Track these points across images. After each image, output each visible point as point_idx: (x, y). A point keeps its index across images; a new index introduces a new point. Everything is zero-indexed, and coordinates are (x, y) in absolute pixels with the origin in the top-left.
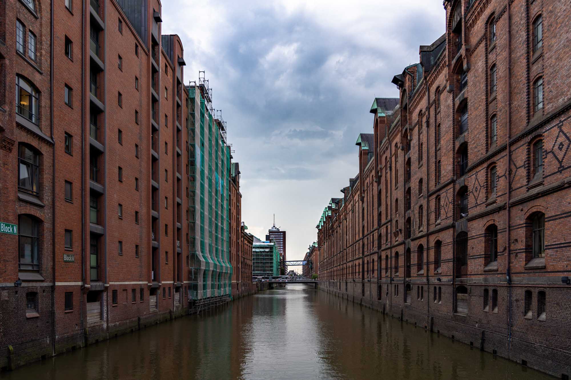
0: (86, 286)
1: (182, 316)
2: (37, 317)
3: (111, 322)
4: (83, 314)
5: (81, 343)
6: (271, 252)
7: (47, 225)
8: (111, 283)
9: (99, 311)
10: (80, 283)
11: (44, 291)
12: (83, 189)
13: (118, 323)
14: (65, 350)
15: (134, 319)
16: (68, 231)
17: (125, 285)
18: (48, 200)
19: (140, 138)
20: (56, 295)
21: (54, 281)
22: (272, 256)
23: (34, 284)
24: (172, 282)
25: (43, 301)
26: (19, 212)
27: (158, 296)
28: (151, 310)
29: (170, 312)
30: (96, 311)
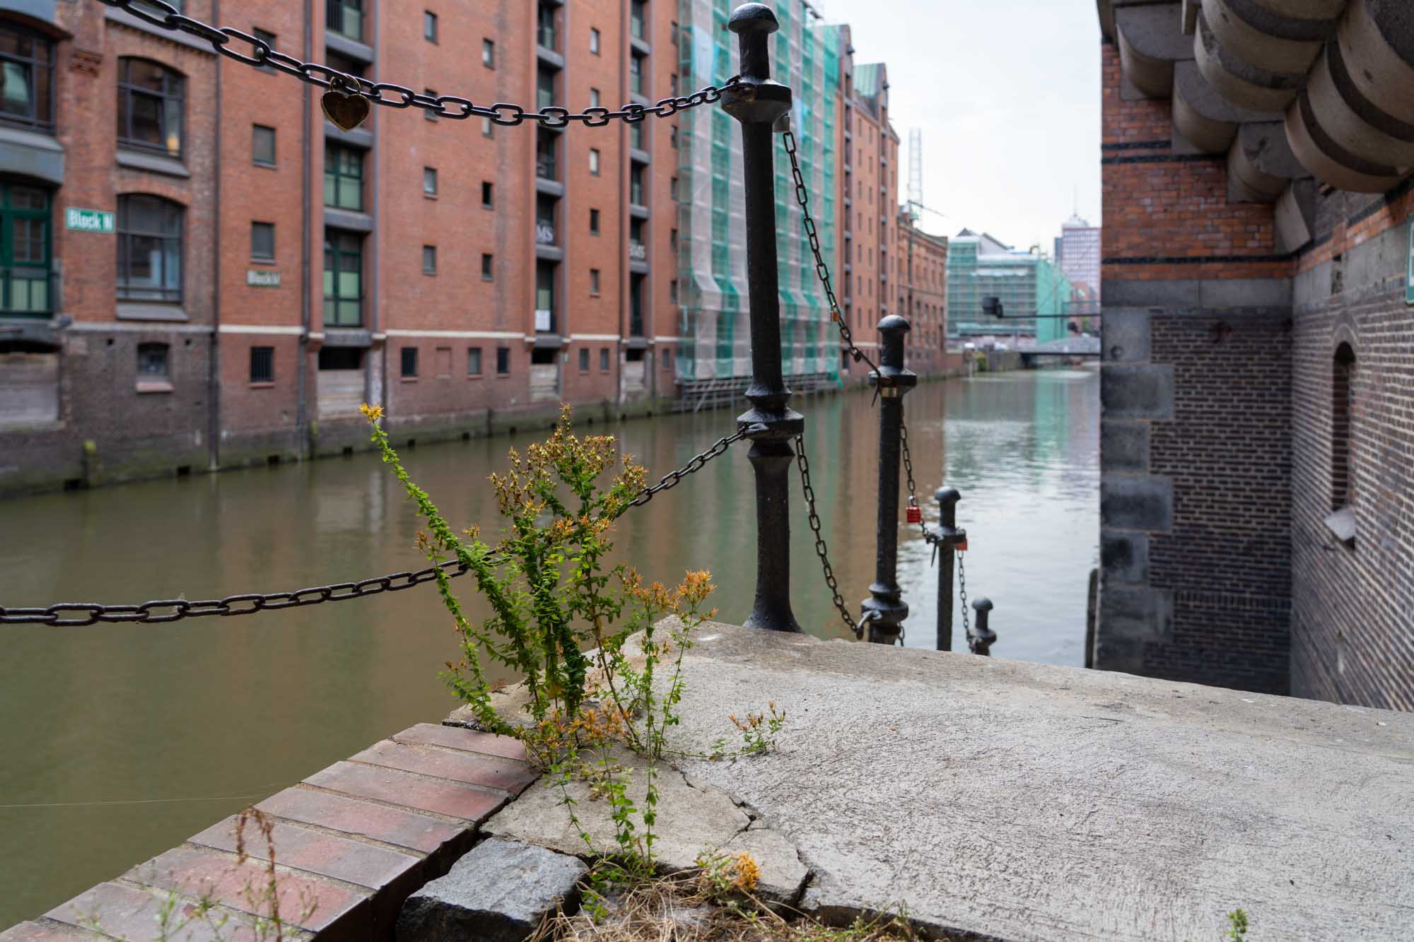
0: (313, 335)
1: (649, 415)
2: (166, 393)
3: (397, 413)
4: (308, 394)
5: (298, 450)
6: (1032, 276)
7: (198, 215)
8: (391, 332)
9: (361, 388)
10: (297, 330)
11: (188, 342)
12: (307, 139)
13: (417, 418)
14: (246, 461)
15: (473, 413)
16: (262, 227)
17: (446, 339)
18: (202, 165)
19: (502, 26)
20: (222, 351)
21: (216, 321)
22: (1033, 286)
23: (161, 328)
24: (615, 337)
25: (184, 363)
26: (119, 188)
27: (562, 368)
28: (537, 396)
29: (605, 404)
30: (350, 389)
